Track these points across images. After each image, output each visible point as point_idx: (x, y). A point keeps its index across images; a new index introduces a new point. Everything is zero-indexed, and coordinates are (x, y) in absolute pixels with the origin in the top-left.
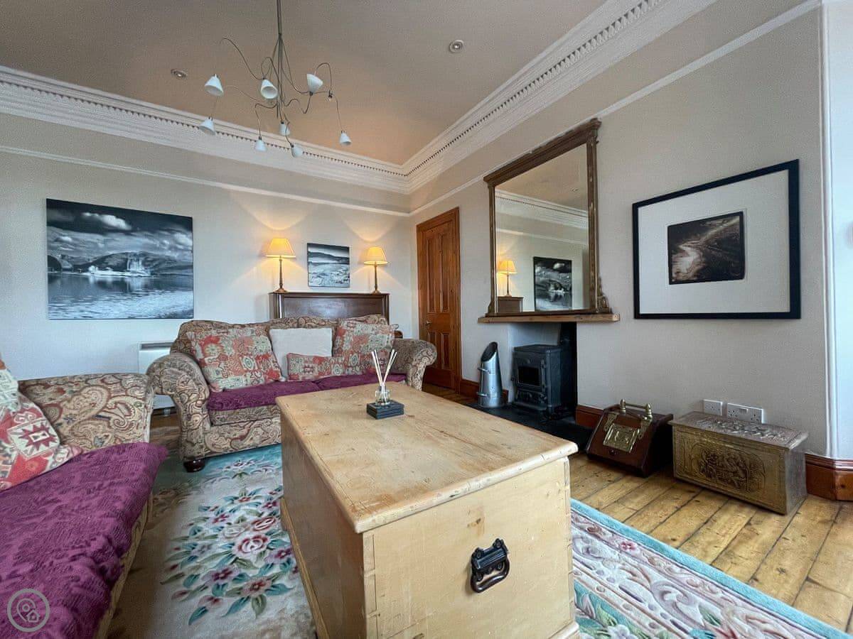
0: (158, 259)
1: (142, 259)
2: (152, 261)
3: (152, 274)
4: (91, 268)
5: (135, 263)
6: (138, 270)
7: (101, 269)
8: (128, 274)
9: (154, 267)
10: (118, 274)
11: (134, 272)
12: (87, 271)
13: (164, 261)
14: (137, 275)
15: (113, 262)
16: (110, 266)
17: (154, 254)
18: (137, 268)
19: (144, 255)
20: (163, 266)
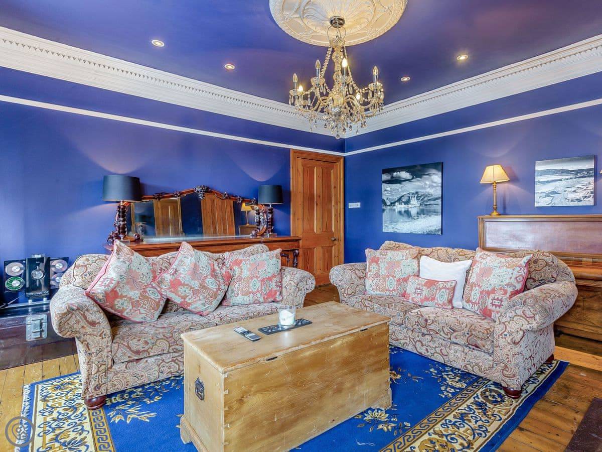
0: (424, 195)
1: (416, 196)
2: (421, 197)
3: (421, 205)
4: (397, 204)
5: (413, 199)
6: (414, 203)
7: (400, 204)
8: (410, 206)
9: (422, 200)
10: (406, 206)
11: (413, 204)
12: (395, 206)
13: (426, 195)
14: (413, 206)
15: (404, 199)
16: (403, 202)
17: (422, 191)
18: (414, 201)
19: (417, 193)
20: (426, 199)
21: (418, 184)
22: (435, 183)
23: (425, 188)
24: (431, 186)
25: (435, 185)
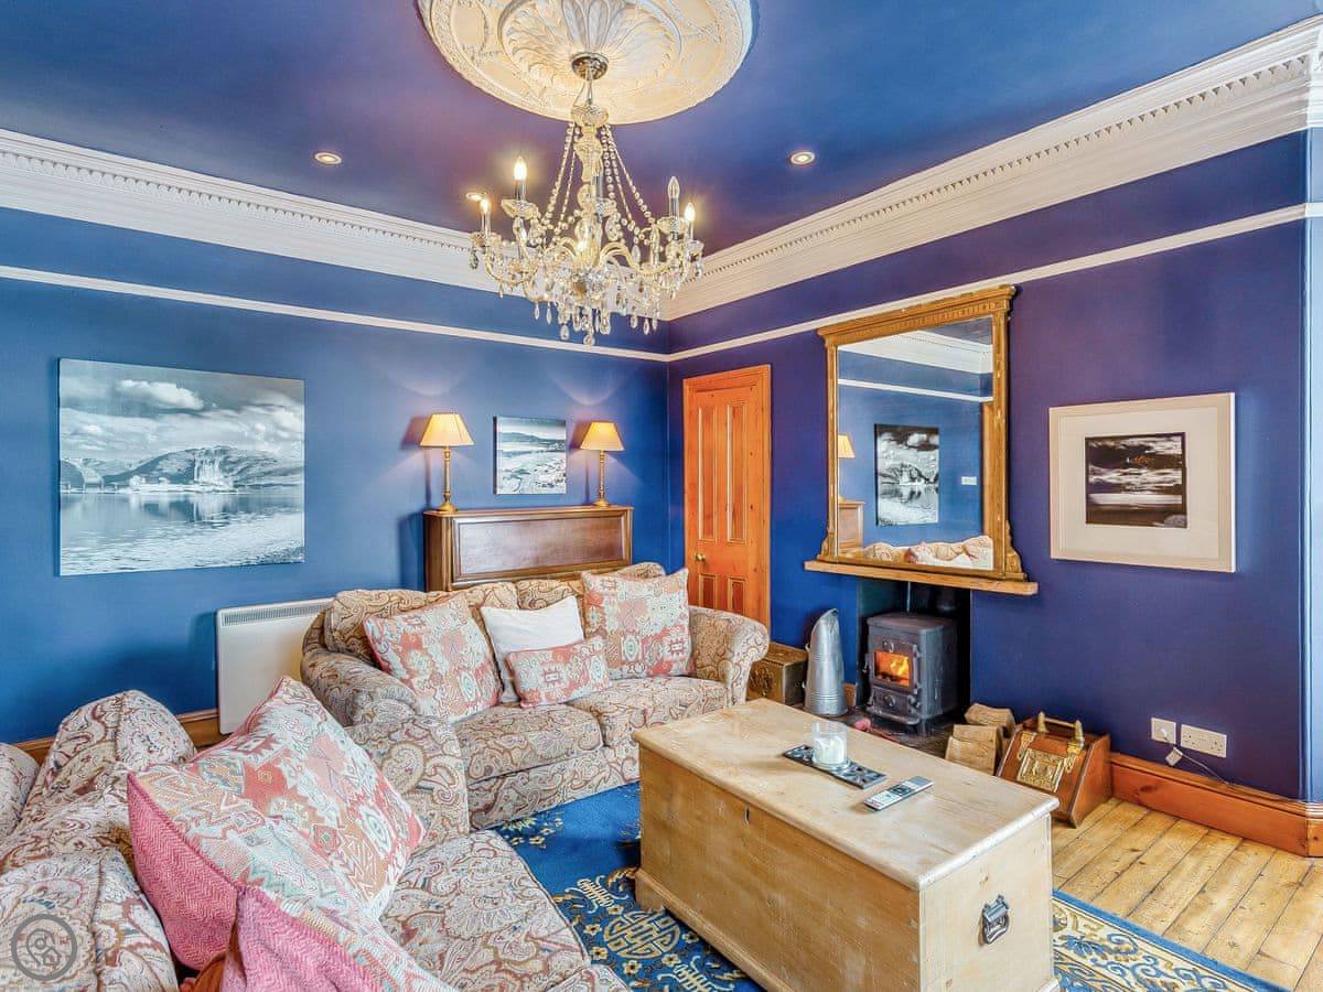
0: (247, 459)
1: (220, 459)
2: (236, 463)
3: (236, 486)
4: (134, 481)
5: (206, 467)
6: (212, 480)
7: (148, 480)
8: (196, 487)
9: (240, 472)
10: (180, 487)
11: (206, 484)
12: (127, 486)
13: (257, 461)
14: (212, 488)
15: (171, 467)
16: (165, 475)
17: (240, 449)
18: (211, 476)
19: (223, 451)
20: (255, 470)
21: (227, 426)
22: (284, 429)
23: (251, 441)
24: (272, 438)
25: (285, 435)
